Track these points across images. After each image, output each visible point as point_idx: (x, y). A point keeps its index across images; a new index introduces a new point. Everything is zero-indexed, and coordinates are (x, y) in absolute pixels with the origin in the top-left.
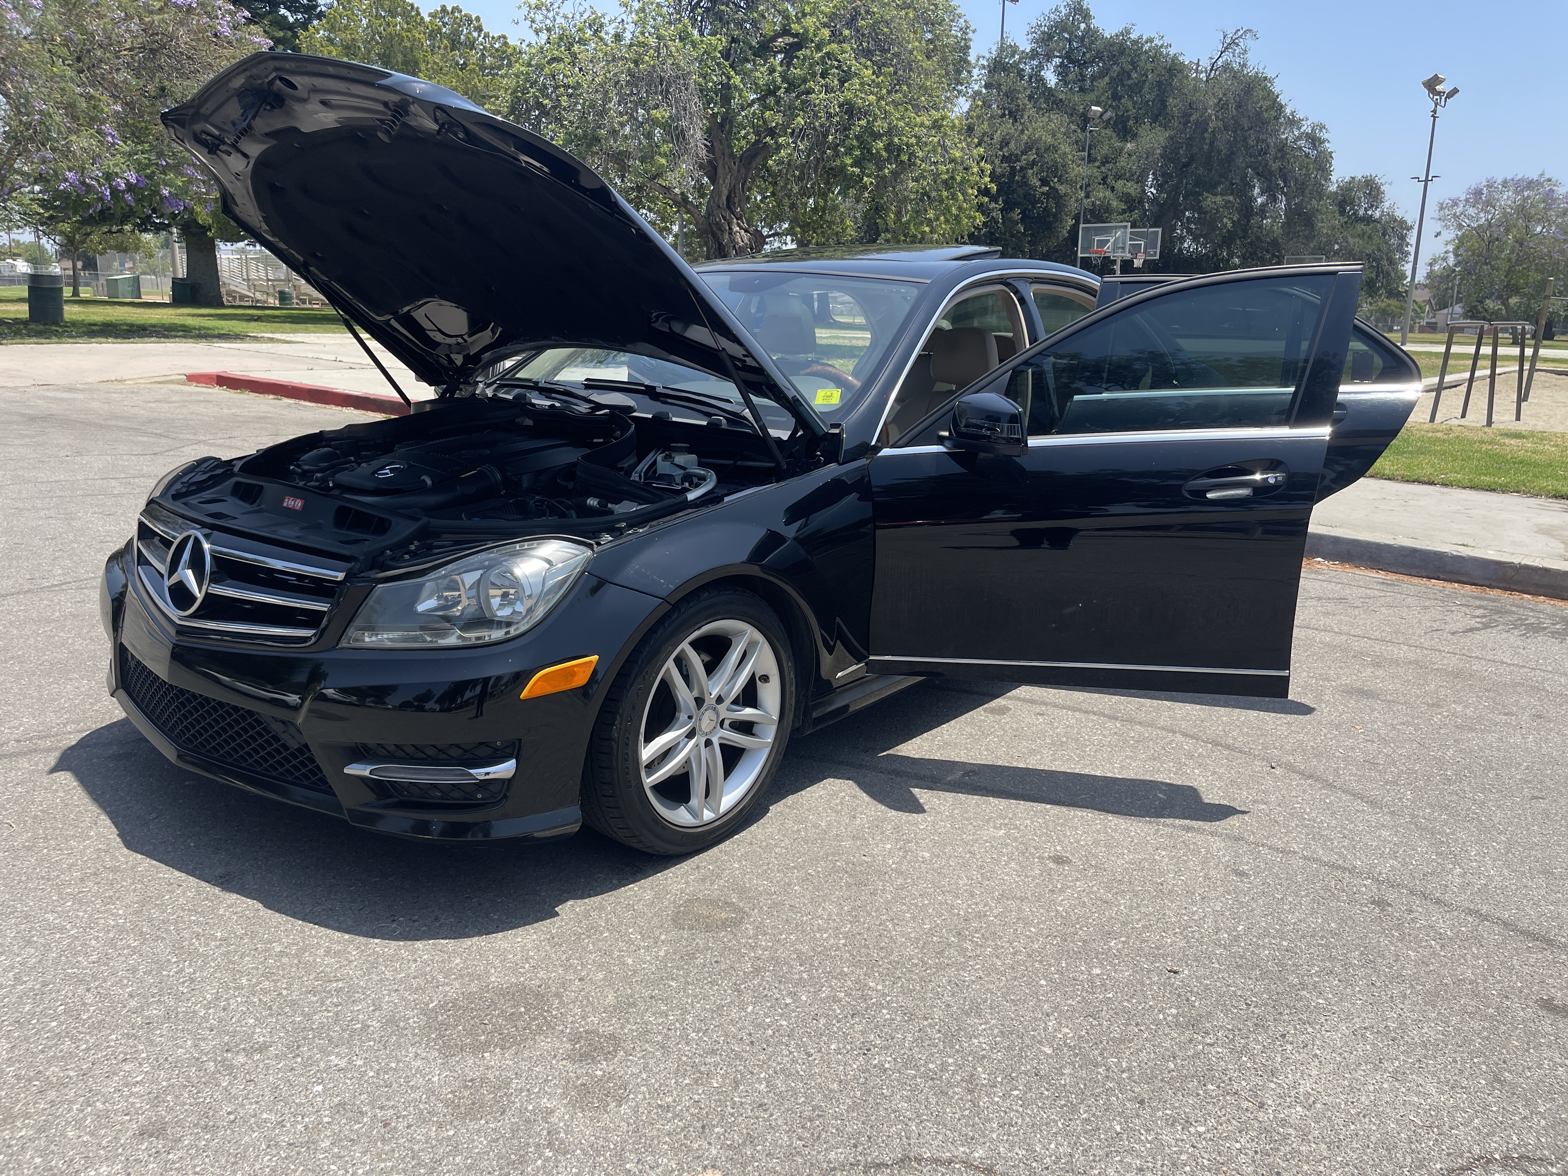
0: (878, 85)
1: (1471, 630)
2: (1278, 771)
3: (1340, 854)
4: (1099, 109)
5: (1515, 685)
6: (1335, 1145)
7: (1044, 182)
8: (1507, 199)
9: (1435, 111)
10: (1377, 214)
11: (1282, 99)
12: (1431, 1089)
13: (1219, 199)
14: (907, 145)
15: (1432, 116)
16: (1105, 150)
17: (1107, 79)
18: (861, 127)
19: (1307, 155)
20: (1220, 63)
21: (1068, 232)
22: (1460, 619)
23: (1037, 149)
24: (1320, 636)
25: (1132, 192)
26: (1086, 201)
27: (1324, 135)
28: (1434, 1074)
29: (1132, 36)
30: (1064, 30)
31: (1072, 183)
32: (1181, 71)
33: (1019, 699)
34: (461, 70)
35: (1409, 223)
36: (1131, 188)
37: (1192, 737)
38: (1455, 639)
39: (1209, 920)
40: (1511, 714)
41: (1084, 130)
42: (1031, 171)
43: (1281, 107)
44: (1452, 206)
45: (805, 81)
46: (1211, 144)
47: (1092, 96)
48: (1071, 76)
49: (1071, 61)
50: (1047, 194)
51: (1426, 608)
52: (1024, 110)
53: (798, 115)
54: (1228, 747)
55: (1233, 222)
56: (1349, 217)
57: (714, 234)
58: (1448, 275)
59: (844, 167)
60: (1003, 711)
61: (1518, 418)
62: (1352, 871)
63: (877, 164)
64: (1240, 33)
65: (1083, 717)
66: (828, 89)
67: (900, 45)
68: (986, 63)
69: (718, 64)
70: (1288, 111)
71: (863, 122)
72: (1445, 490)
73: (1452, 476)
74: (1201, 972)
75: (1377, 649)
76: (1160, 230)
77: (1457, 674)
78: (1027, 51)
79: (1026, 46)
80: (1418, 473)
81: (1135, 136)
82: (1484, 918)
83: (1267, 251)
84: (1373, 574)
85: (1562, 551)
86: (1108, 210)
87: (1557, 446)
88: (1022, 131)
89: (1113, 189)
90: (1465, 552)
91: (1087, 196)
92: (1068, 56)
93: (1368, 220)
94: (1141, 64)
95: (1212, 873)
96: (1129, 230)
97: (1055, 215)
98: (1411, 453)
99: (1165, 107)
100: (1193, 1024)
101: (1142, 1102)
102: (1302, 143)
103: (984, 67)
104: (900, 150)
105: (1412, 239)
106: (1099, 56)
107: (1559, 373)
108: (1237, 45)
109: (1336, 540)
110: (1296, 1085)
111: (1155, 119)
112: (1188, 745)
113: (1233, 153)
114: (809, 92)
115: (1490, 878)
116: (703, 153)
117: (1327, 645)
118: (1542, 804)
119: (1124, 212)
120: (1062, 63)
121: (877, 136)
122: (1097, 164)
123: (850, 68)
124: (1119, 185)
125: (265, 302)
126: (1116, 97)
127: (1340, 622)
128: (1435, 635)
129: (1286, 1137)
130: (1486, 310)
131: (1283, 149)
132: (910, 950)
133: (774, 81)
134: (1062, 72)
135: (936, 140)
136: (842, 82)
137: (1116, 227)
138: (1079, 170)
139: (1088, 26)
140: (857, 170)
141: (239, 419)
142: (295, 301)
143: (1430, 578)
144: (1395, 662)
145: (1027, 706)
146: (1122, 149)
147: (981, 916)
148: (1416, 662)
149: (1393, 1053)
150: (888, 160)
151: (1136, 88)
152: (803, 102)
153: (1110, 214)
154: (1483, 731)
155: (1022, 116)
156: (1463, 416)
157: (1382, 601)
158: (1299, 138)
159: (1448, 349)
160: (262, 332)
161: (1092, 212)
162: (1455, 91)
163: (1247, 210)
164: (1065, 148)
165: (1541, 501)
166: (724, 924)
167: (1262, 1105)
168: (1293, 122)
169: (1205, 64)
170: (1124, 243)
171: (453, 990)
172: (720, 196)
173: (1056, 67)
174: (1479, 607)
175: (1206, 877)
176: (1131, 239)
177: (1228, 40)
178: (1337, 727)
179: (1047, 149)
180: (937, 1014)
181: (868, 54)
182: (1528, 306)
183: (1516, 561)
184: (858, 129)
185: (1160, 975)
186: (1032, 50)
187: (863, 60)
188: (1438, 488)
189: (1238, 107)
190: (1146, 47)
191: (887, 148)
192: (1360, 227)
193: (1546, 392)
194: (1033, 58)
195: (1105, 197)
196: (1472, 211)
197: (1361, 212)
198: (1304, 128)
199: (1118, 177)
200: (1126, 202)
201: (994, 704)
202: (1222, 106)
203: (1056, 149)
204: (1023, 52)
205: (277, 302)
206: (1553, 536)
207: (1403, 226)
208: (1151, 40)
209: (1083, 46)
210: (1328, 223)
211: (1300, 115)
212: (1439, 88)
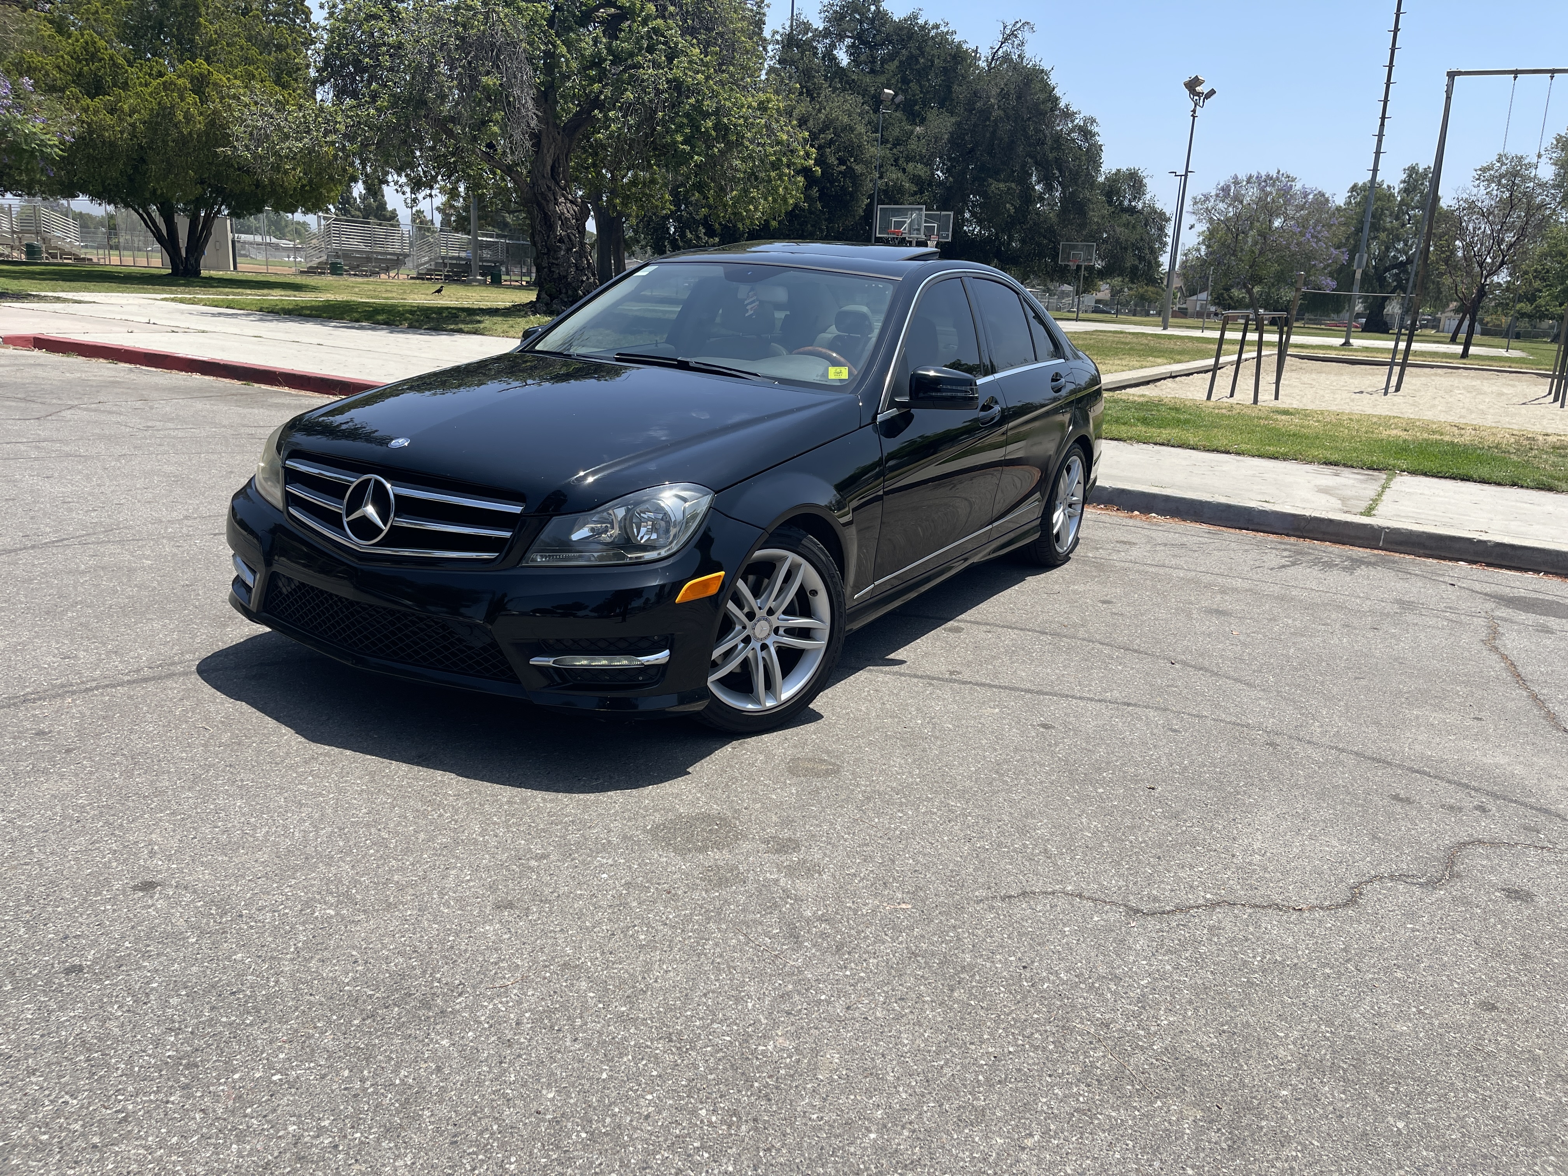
0: (706, 65)
1: (1284, 566)
2: (1177, 666)
3: (1237, 717)
4: (891, 92)
5: (1324, 605)
6: (1286, 873)
7: (842, 161)
8: (1251, 194)
9: (1194, 111)
10: (1140, 206)
11: (1058, 92)
12: (1335, 843)
13: (1002, 186)
14: (735, 125)
15: (1192, 115)
16: (896, 132)
17: (896, 63)
18: (691, 105)
19: (1080, 147)
20: (1000, 53)
21: (864, 211)
22: (1273, 558)
23: (835, 128)
24: (1175, 573)
25: (922, 173)
26: (879, 182)
27: (1095, 129)
28: (1335, 836)
29: (919, 21)
30: (856, 11)
31: (867, 163)
32: (964, 59)
33: (966, 621)
34: (243, 15)
35: (1168, 215)
36: (920, 170)
37: (1107, 645)
38: (1274, 573)
39: (1164, 759)
40: (1327, 624)
41: (876, 111)
42: (828, 150)
43: (1057, 99)
44: (1205, 201)
45: (631, 55)
46: (994, 133)
47: (882, 79)
48: (863, 58)
49: (863, 42)
50: (844, 174)
51: (1246, 551)
52: (820, 88)
53: (626, 90)
54: (1136, 651)
55: (1015, 208)
56: (1116, 207)
57: (539, 205)
58: (1203, 263)
59: (675, 143)
60: (958, 630)
61: (1277, 398)
62: (1248, 726)
63: (705, 142)
64: (1018, 25)
65: (1022, 633)
66: (656, 65)
67: (723, 24)
68: (779, 38)
69: (544, 32)
70: (1062, 105)
71: (692, 101)
72: (1238, 458)
73: (1244, 447)
74: (1169, 788)
75: (1220, 580)
76: (952, 213)
77: (1282, 598)
78: (821, 29)
79: (818, 24)
80: (1216, 443)
81: (923, 121)
82: (1343, 750)
83: (1045, 237)
84: (1198, 525)
85: (1340, 506)
86: (900, 190)
87: (1318, 421)
88: (819, 111)
89: (904, 170)
90: (1268, 507)
91: (881, 177)
92: (859, 37)
93: (1132, 210)
94: (927, 49)
95: (1155, 731)
96: (924, 212)
97: (851, 194)
98: (1205, 426)
99: (951, 92)
100: (1176, 816)
101: (1159, 858)
102: (1075, 135)
103: (777, 42)
104: (727, 128)
105: (1170, 230)
106: (888, 39)
107: (1302, 358)
108: (1016, 37)
109: (1167, 498)
110: (1250, 844)
111: (942, 105)
112: (1107, 650)
113: (1013, 142)
114: (637, 66)
115: (1341, 728)
116: (534, 123)
117: (1182, 579)
118: (1363, 682)
119: (915, 193)
120: (854, 43)
121: (706, 115)
122: (889, 146)
123: (676, 44)
124: (910, 167)
125: (8, 256)
126: (905, 81)
127: (1186, 562)
128: (1259, 570)
129: (1254, 871)
130: (1231, 298)
131: (1058, 138)
132: (968, 783)
133: (599, 53)
134: (853, 51)
135: (763, 121)
136: (670, 60)
137: (912, 209)
138: (874, 151)
139: (878, 8)
140: (687, 148)
141: (90, 383)
142: (44, 255)
143: (1241, 529)
144: (1235, 590)
145: (975, 627)
146: (912, 132)
147: (1007, 761)
148: (1251, 590)
149: (1305, 825)
150: (716, 139)
151: (922, 74)
152: (631, 76)
153: (903, 195)
154: (1311, 636)
155: (819, 94)
156: (1232, 395)
157: (1213, 546)
158: (1072, 131)
159: (1222, 335)
160: (41, 290)
161: (885, 192)
162: (1212, 92)
163: (1028, 197)
164: (861, 128)
165: (1315, 467)
166: (827, 773)
167: (1233, 856)
168: (1068, 115)
169: (985, 53)
170: (919, 225)
171: (658, 818)
172: (544, 166)
173: (848, 47)
174: (1285, 550)
175: (1152, 734)
176: (926, 222)
177: (1008, 32)
178: (1209, 635)
179: (844, 129)
180: (1006, 818)
181: (691, 31)
182: (1268, 294)
183: (1307, 514)
184: (687, 107)
185: (1143, 790)
186: (825, 29)
187: (689, 38)
188: (1232, 456)
189: (1019, 98)
190: (933, 33)
191: (716, 127)
192: (1126, 217)
193: (1294, 374)
194: (825, 37)
195: (898, 179)
196: (1222, 206)
197: (1126, 203)
198: (1077, 121)
199: (909, 159)
200: (917, 185)
201: (950, 624)
202: (1004, 95)
203: (852, 130)
204: (816, 30)
205: (23, 256)
206: (1331, 495)
207: (1163, 217)
208: (937, 26)
209: (874, 28)
210: (1098, 212)
211: (1073, 109)
212: (1198, 89)
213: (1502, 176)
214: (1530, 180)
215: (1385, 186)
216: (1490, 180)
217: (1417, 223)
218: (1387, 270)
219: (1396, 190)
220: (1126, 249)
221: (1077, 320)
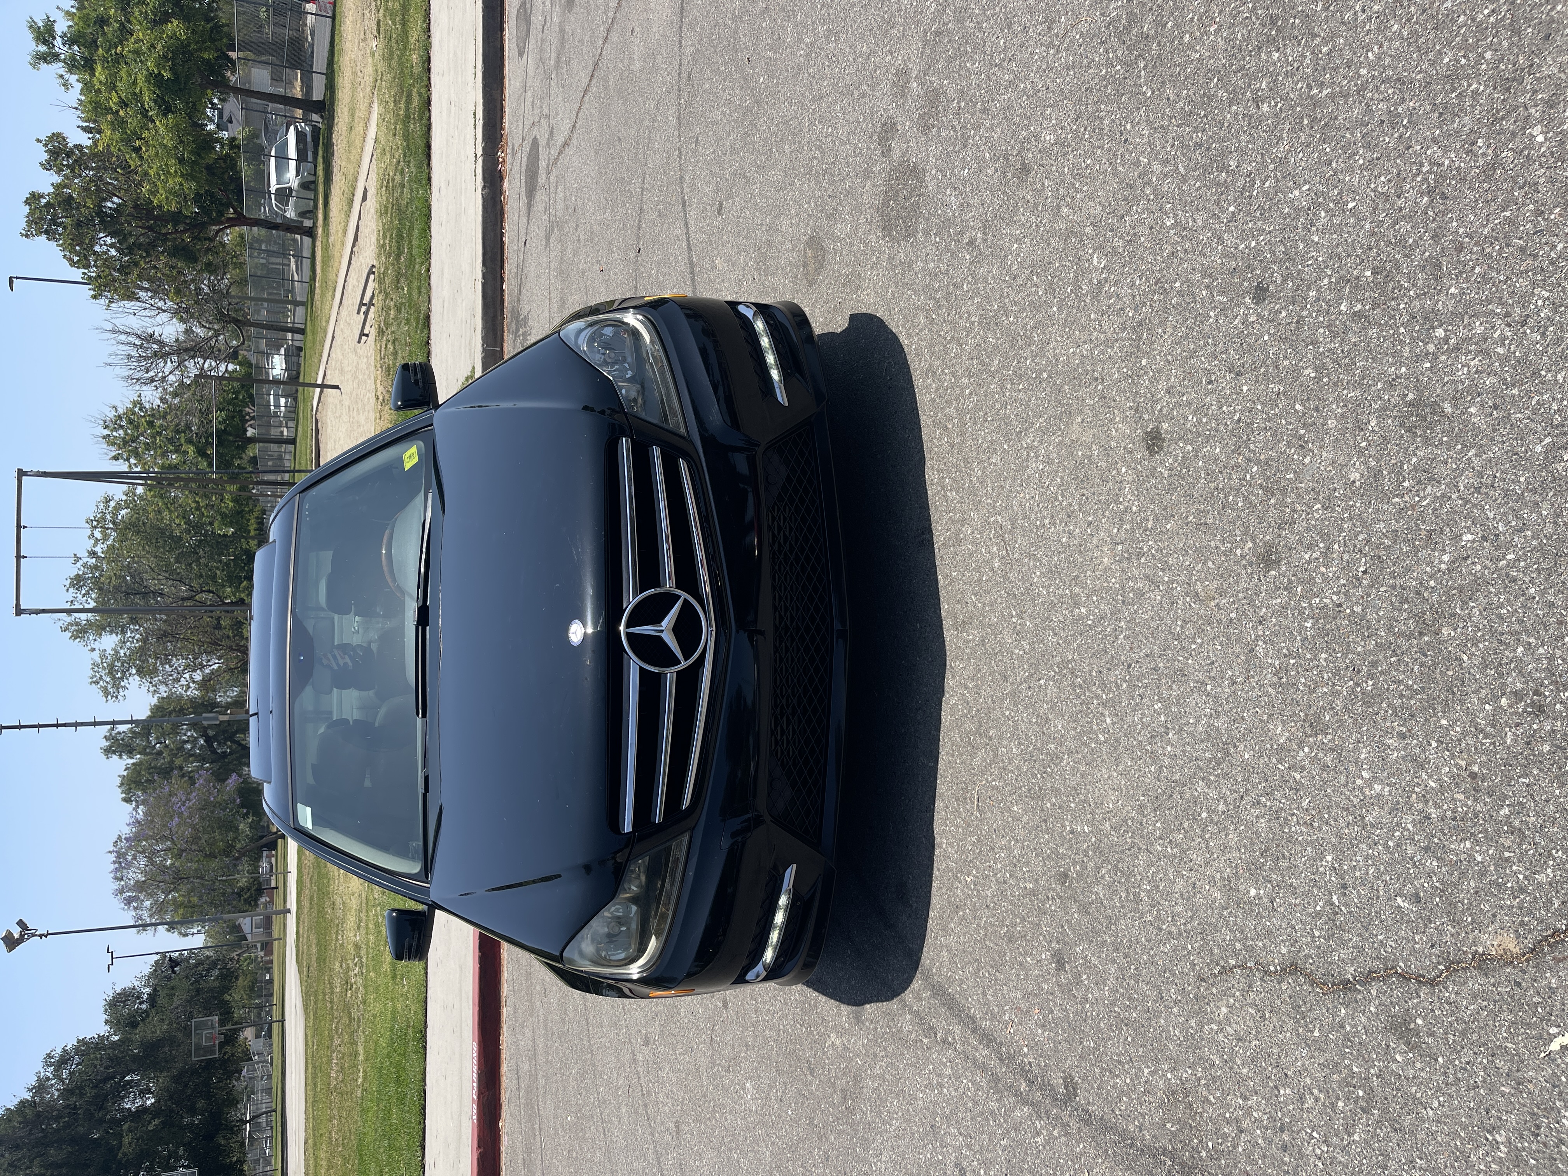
9: (41, 936)
10: (148, 990)
15: (46, 937)
19: (79, 1064)
27: (58, 1052)
43: (23, 1103)
70: (28, 1096)
93: (153, 999)
102: (65, 1074)
131: (67, 1093)
158: (59, 1078)
162: (21, 923)
168: (41, 1087)
189: (17, 1147)
192: (161, 1001)
197: (145, 1005)
198: (48, 1075)
210: (156, 1028)
211: (33, 1081)
212: (16, 936)
213: (113, 678)
214: (117, 652)
215: (125, 773)
216: (117, 687)
217: (164, 735)
218: (214, 751)
219: (131, 761)
220: (198, 991)
221: (283, 1021)
